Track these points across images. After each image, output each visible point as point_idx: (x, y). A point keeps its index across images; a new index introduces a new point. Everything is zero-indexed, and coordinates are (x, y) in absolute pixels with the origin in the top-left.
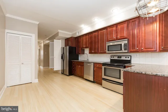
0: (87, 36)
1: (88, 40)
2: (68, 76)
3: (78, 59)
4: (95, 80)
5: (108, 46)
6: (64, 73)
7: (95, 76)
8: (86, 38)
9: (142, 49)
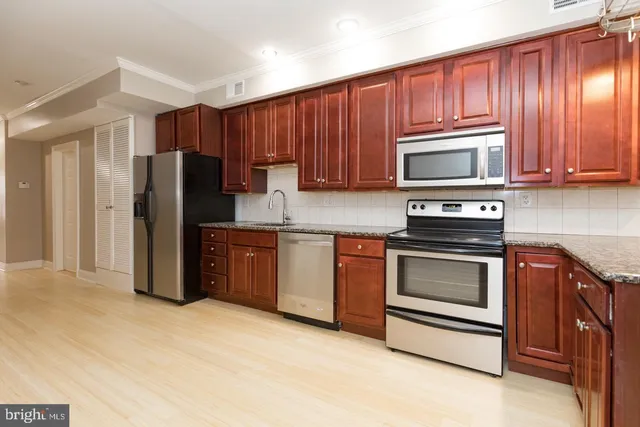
0: (290, 109)
1: (290, 123)
2: (181, 304)
3: (232, 219)
4: (342, 314)
5: (407, 157)
6: (155, 292)
7: (343, 300)
8: (282, 117)
9: (570, 170)
